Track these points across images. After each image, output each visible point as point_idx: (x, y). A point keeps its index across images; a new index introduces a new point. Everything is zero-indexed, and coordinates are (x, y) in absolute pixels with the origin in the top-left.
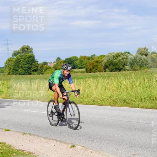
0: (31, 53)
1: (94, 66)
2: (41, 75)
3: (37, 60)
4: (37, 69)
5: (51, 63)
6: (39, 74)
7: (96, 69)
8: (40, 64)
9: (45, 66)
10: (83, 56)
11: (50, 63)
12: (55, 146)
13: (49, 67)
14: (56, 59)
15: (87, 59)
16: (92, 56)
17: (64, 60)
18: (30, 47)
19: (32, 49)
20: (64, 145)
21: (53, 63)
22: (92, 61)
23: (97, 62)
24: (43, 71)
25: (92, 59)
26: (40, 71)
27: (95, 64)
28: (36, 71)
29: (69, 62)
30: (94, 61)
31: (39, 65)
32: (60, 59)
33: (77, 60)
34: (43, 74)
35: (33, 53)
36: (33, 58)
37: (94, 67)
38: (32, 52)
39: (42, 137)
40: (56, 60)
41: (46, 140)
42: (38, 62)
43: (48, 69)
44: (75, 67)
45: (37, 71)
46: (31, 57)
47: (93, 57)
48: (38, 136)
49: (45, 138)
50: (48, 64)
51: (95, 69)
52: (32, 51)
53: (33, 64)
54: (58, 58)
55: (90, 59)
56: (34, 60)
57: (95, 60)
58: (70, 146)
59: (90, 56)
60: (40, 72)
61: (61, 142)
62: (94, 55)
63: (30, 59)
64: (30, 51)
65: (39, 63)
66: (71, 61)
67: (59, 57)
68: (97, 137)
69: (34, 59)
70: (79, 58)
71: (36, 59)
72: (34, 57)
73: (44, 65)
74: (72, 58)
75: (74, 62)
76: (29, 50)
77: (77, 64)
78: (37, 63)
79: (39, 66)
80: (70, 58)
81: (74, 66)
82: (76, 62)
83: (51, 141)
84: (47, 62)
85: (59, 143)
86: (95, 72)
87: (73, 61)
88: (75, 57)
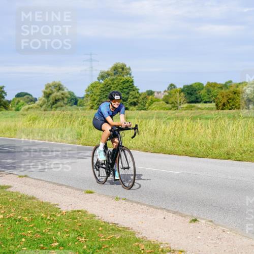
0: (128, 76)
1: (230, 99)
2: (143, 111)
3: (137, 88)
4: (138, 102)
5: (160, 92)
6: (140, 110)
7: (233, 105)
8: (142, 93)
9: (150, 97)
10: (212, 83)
11: (158, 93)
12: (164, 218)
13: (156, 98)
14: (168, 85)
15: (219, 88)
16: (226, 83)
17: (181, 88)
18: (127, 67)
19: (129, 69)
20: (181, 218)
21: (162, 92)
22: (227, 90)
23: (235, 93)
24: (147, 105)
25: (227, 88)
26: (142, 104)
27: (232, 96)
28: (135, 104)
29: (189, 92)
30: (230, 92)
31: (140, 95)
32: (175, 87)
33: (203, 89)
34: (145, 110)
35: (132, 75)
36: (131, 84)
37: (229, 101)
38: (130, 74)
39: (144, 205)
40: (168, 88)
41: (151, 210)
42: (138, 90)
43: (155, 101)
44: (199, 100)
45: (137, 105)
46: (128, 82)
47: (228, 85)
48: (137, 203)
49: (149, 206)
50: (156, 94)
51: (231, 104)
52: (130, 72)
53: (131, 93)
54: (171, 85)
55: (224, 88)
56: (132, 86)
57: (232, 89)
58: (189, 220)
59: (223, 83)
60: (142, 106)
61: (174, 213)
62: (230, 82)
63: (127, 84)
64: (127, 72)
65: (140, 92)
66: (192, 91)
67: (173, 83)
68: (233, 209)
69: (133, 84)
70: (205, 85)
71: (135, 85)
72: (132, 82)
73: (149, 95)
74: (194, 86)
75: (197, 92)
76: (125, 71)
77: (202, 96)
78: (138, 92)
79: (141, 98)
80: (191, 86)
81: (197, 99)
82: (199, 92)
83: (160, 211)
84: (153, 90)
85: (172, 215)
86: (230, 109)
87: (195, 91)
88: (200, 84)
